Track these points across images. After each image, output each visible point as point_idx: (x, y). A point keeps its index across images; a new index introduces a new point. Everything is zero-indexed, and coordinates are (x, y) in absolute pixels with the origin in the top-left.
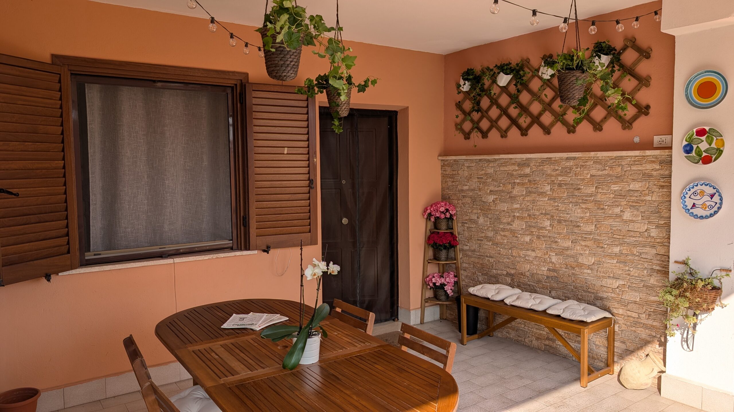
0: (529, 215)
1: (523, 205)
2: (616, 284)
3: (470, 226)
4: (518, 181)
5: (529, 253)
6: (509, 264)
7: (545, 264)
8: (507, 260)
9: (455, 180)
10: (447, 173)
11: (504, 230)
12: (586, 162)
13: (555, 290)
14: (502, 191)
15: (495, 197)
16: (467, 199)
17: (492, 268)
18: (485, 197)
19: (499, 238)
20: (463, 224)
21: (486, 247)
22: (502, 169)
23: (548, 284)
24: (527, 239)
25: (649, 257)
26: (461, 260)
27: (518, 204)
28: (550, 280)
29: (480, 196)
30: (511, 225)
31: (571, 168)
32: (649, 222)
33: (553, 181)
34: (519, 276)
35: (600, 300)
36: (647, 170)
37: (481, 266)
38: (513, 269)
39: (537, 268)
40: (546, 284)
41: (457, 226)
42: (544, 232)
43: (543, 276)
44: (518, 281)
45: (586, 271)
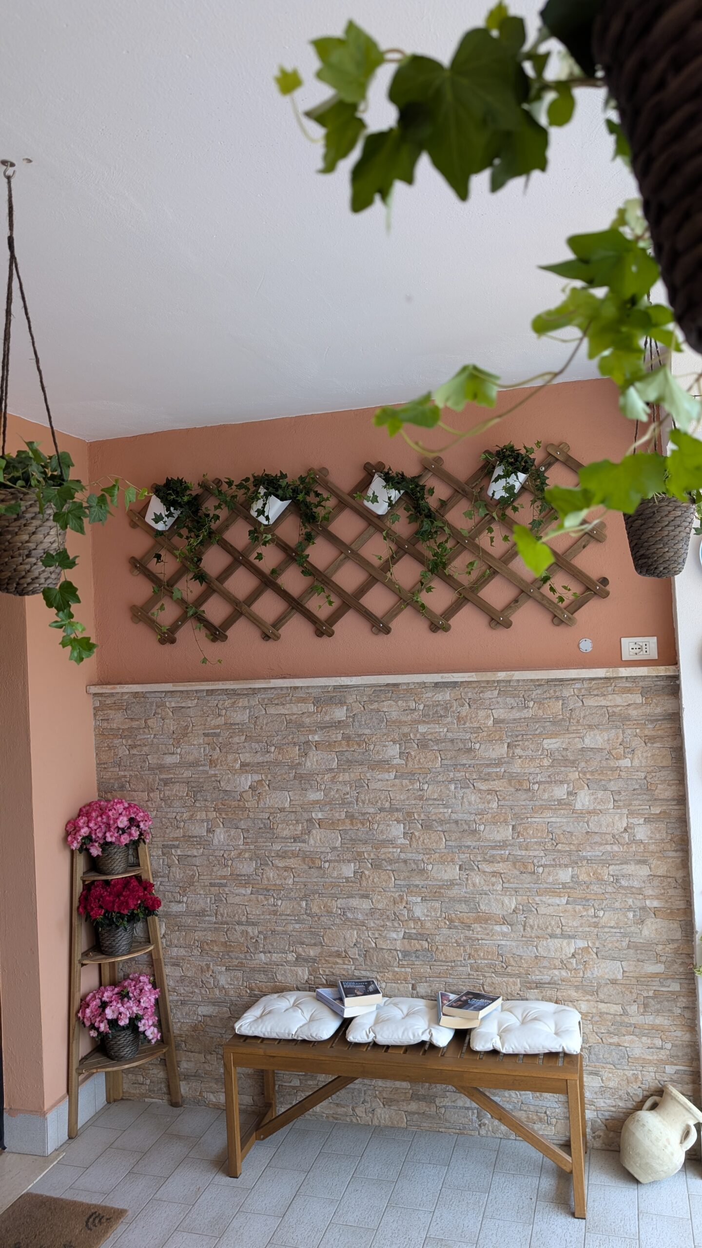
0: (351, 817)
1: (332, 793)
2: (569, 947)
3: (189, 853)
4: (316, 738)
5: (355, 902)
6: (303, 935)
7: (397, 925)
8: (297, 926)
9: (139, 743)
10: (115, 726)
11: (282, 855)
12: (482, 692)
13: (426, 982)
14: (277, 763)
15: (257, 777)
16: (176, 787)
17: (256, 949)
18: (229, 779)
19: (271, 875)
20: (165, 850)
21: (237, 900)
22: (272, 710)
23: (409, 970)
24: (348, 870)
25: (636, 884)
26: (164, 940)
27: (321, 790)
28: (414, 959)
29: (213, 779)
30: (304, 841)
31: (449, 706)
32: (631, 813)
33: (405, 735)
34: (331, 959)
35: (537, 987)
36: (618, 706)
37: (222, 949)
38: (315, 945)
39: (377, 936)
40: (403, 970)
41: (150, 856)
42: (391, 850)
43: (395, 953)
44: (327, 973)
45: (497, 928)
